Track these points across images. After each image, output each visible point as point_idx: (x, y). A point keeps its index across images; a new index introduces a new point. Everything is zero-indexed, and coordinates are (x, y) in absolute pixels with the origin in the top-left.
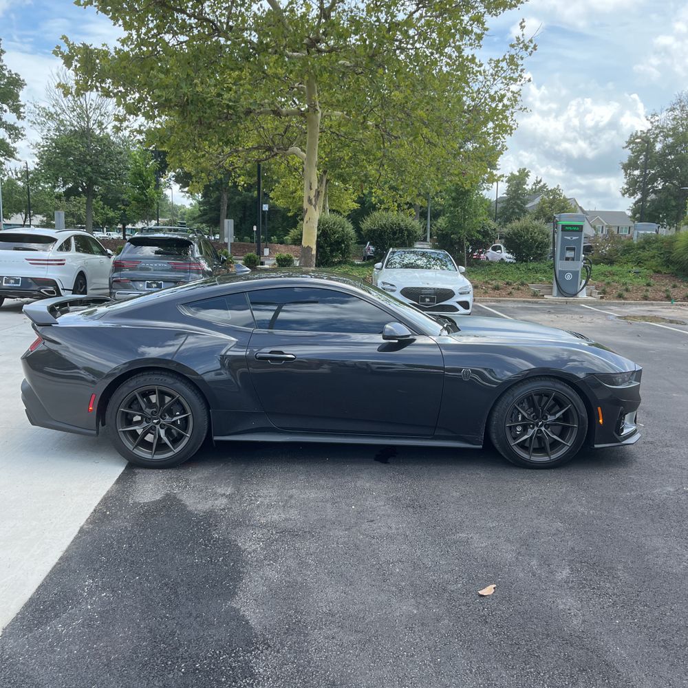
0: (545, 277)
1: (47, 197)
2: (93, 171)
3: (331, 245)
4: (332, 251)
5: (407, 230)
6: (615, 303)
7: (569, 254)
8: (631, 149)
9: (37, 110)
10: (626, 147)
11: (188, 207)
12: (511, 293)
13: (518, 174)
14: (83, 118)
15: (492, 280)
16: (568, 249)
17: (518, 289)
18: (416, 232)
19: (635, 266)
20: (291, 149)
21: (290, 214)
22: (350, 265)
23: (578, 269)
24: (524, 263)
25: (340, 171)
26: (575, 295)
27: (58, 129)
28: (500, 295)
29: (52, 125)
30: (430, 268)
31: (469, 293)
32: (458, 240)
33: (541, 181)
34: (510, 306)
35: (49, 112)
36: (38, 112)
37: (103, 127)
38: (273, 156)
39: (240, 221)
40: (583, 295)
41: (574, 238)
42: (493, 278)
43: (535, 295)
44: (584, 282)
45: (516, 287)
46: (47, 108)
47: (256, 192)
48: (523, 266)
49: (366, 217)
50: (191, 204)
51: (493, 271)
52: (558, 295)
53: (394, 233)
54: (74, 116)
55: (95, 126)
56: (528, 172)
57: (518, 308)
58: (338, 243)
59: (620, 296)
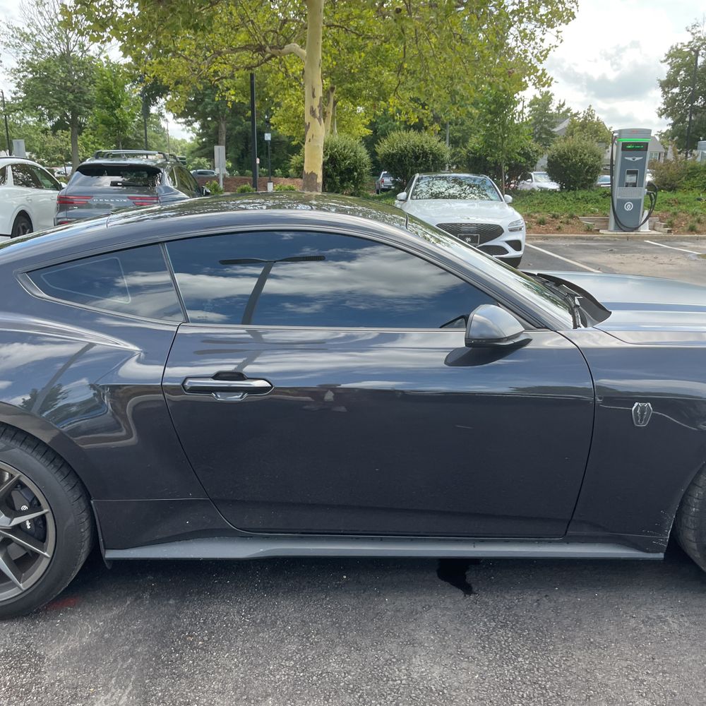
0: (597, 207)
1: (32, 132)
2: (77, 99)
3: (341, 173)
4: (342, 181)
5: (432, 153)
6: (687, 237)
7: (630, 179)
8: (670, 64)
9: (10, 31)
10: (665, 61)
11: (189, 141)
12: (560, 228)
13: (540, 97)
14: (61, 38)
15: (535, 213)
16: (630, 173)
17: (568, 223)
18: (442, 156)
19: (702, 192)
20: (287, 47)
21: (294, 143)
22: (364, 198)
23: (640, 197)
24: (571, 192)
25: (349, 86)
26: (636, 229)
27: (34, 53)
28: (547, 231)
29: (28, 47)
30: (465, 198)
31: (520, 229)
32: (493, 165)
33: (564, 104)
34: (561, 244)
35: (24, 33)
36: (11, 33)
37: (85, 48)
38: (266, 60)
39: (242, 154)
40: (645, 229)
41: (637, 159)
42: (536, 210)
43: (589, 230)
44: (646, 213)
45: (565, 220)
46: (21, 28)
47: (250, 112)
48: (570, 195)
49: (382, 139)
50: (192, 138)
51: (536, 202)
52: (615, 230)
53: (417, 158)
54: (52, 37)
55: (76, 48)
56: (551, 96)
57: (571, 246)
58: (349, 171)
59: (692, 230)
